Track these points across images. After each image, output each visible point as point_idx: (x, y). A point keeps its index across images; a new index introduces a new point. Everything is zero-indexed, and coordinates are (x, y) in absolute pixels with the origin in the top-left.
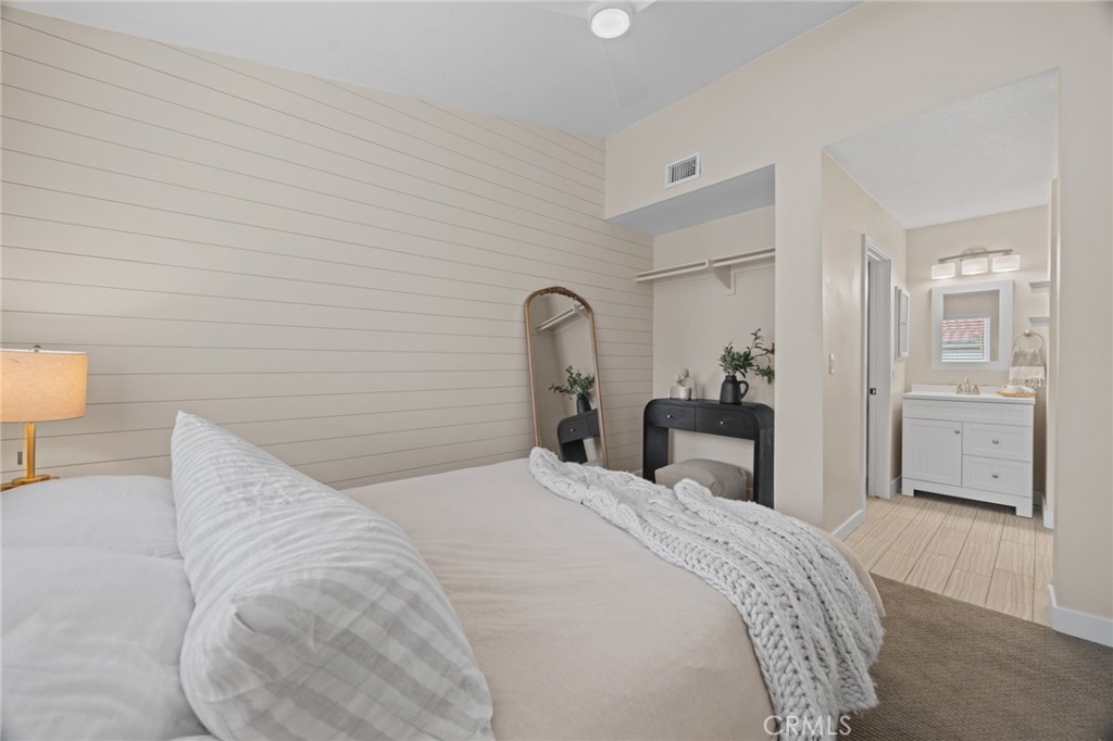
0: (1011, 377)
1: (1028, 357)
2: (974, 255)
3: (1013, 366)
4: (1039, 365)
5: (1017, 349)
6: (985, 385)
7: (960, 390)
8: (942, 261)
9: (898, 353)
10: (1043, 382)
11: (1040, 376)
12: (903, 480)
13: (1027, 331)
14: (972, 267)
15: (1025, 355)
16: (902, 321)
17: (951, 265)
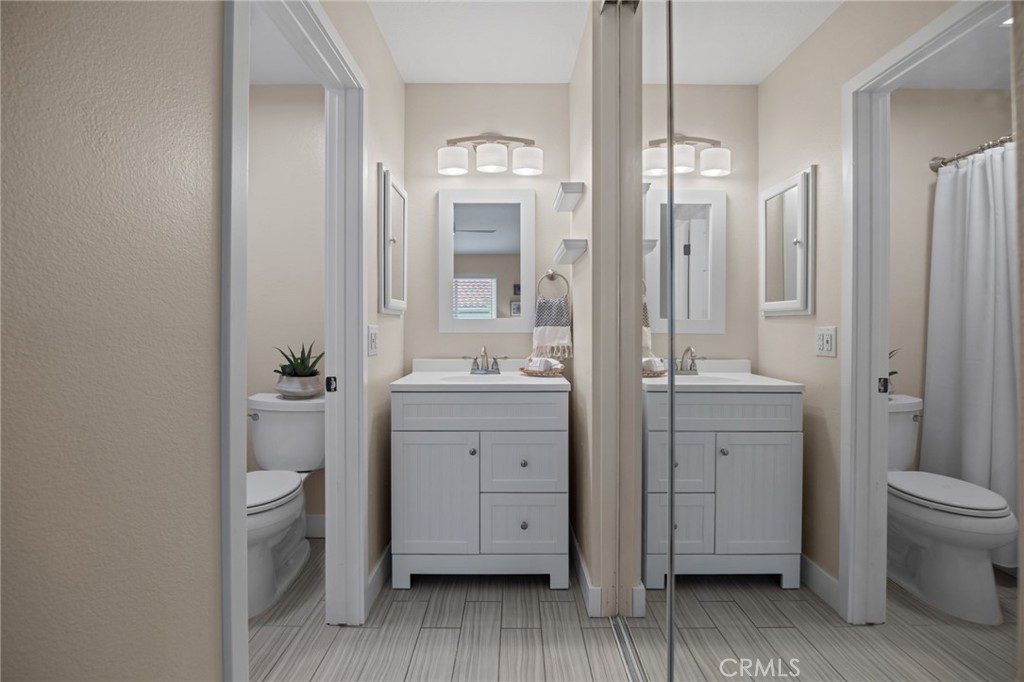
0: (535, 344)
1: (554, 311)
2: (492, 137)
3: (538, 325)
4: (565, 325)
5: (540, 299)
6: (506, 358)
7: (475, 369)
8: (452, 143)
9: (383, 301)
10: (570, 349)
11: (566, 342)
12: (394, 558)
13: (551, 272)
14: (491, 159)
15: (550, 308)
16: (390, 236)
17: (462, 150)
